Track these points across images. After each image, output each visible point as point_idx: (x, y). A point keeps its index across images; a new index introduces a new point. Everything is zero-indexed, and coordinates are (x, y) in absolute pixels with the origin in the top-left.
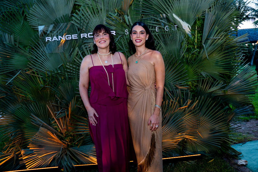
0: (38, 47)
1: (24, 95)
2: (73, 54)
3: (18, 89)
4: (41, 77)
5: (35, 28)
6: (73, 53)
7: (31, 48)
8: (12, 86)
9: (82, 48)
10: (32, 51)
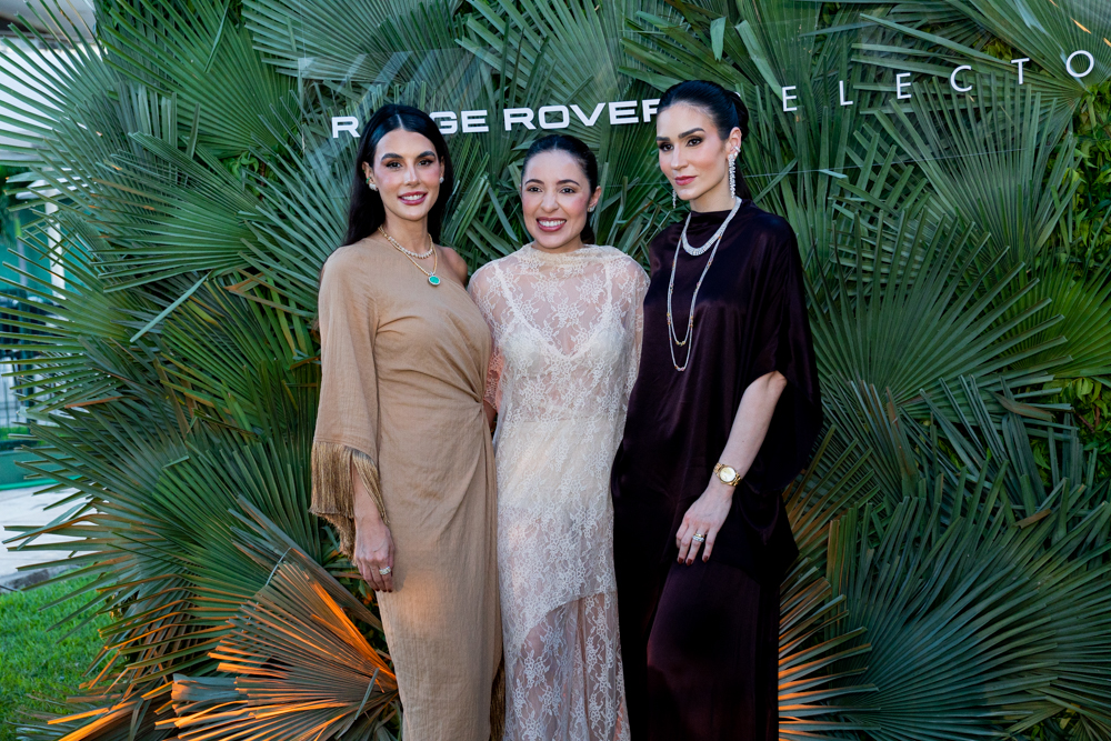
0: (290, 160)
1: (211, 400)
2: (464, 208)
3: (186, 369)
4: (301, 317)
5: (280, 67)
6: (462, 202)
7: (256, 168)
8: (156, 349)
9: (510, 176)
10: (258, 182)
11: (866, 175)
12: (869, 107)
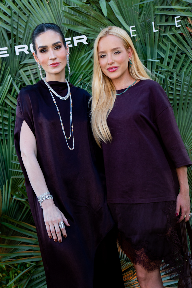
9: (20, 75)
11: (167, 60)
12: (164, 32)
